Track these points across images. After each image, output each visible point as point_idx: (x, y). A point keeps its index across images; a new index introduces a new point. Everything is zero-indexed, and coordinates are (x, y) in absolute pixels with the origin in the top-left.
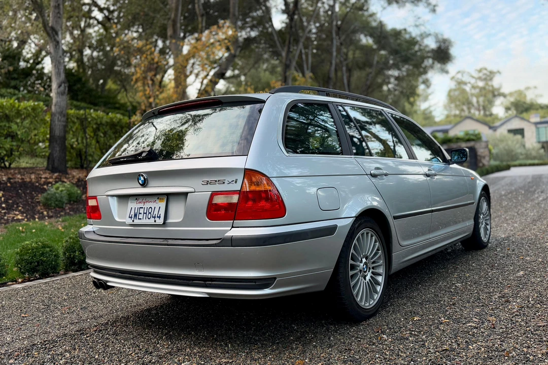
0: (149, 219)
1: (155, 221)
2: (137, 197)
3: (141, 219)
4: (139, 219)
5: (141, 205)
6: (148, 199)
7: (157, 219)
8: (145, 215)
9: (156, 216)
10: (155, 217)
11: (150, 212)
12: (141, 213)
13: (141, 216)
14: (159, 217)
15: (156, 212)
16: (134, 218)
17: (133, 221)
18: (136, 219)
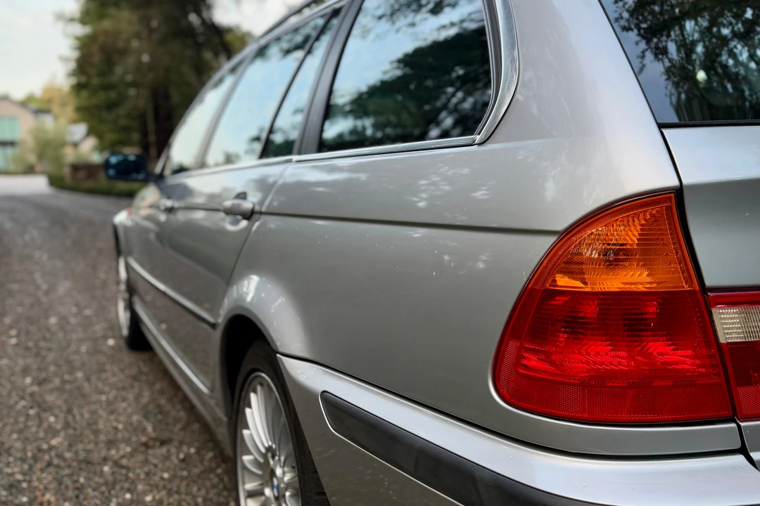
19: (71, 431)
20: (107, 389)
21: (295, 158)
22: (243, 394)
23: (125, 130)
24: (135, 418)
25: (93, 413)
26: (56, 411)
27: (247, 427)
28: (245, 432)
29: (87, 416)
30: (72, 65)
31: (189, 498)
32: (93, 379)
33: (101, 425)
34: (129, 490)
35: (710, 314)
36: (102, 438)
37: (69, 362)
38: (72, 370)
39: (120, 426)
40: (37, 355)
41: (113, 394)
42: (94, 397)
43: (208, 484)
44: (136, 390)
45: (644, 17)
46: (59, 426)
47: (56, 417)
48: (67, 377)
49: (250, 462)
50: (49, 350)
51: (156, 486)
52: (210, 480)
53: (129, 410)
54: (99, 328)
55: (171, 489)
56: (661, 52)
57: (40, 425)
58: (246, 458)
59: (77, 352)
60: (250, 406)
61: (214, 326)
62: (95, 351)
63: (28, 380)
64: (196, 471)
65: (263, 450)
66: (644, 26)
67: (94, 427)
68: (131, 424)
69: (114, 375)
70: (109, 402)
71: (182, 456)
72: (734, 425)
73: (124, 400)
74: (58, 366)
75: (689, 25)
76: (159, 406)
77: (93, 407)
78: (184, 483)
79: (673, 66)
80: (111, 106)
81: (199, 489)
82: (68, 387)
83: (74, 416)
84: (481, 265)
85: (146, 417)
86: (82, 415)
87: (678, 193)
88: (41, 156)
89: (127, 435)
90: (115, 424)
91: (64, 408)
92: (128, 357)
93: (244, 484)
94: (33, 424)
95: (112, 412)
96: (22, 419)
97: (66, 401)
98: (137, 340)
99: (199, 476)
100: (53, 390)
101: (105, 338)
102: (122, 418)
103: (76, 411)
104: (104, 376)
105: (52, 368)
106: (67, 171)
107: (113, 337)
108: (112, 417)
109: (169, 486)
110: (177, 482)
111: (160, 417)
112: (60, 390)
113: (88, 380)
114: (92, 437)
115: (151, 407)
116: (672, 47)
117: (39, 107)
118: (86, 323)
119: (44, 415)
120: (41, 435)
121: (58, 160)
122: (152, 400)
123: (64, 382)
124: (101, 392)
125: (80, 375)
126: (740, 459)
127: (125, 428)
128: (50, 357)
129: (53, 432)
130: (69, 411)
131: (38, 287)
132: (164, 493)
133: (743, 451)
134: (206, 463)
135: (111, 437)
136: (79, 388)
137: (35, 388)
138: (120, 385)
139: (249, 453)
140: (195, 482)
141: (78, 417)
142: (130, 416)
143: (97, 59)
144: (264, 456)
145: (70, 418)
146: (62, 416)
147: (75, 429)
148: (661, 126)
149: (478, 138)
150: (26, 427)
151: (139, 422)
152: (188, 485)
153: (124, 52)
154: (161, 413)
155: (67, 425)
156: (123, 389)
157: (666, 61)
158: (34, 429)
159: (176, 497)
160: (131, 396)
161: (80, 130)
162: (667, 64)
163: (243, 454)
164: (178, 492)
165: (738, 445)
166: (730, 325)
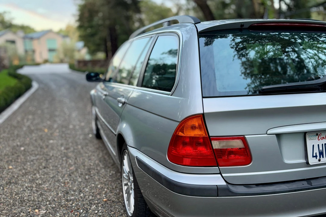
2: (317, 132)
16: (320, 157)
17: (319, 160)
18: (323, 157)
19: (76, 165)
20: (88, 152)
22: (123, 156)
23: (98, 45)
24: (97, 162)
25: (83, 160)
26: (72, 159)
27: (124, 166)
28: (124, 167)
29: (81, 160)
30: (77, 18)
31: (111, 187)
32: (84, 148)
33: (86, 163)
34: (94, 184)
35: (211, 142)
36: (86, 168)
37: (76, 143)
38: (77, 145)
39: (92, 164)
40: (66, 139)
41: (90, 154)
42: (84, 155)
43: (117, 183)
44: (98, 153)
46: (72, 163)
47: (72, 160)
48: (75, 147)
49: (125, 175)
50: (69, 138)
51: (102, 183)
52: (118, 182)
53: (95, 159)
54: (87, 130)
55: (106, 184)
57: (67, 163)
58: (124, 174)
59: (79, 139)
60: (124, 160)
61: (116, 135)
62: (85, 139)
63: (63, 148)
64: (114, 179)
65: (128, 172)
67: (84, 164)
68: (95, 164)
69: (91, 147)
70: (89, 156)
71: (111, 174)
72: (217, 167)
73: (94, 156)
74: (72, 143)
76: (105, 158)
77: (84, 158)
78: (110, 182)
80: (93, 35)
81: (114, 184)
82: (76, 151)
83: (77, 161)
85: (100, 161)
86: (80, 160)
87: (203, 114)
88: (66, 55)
89: (94, 167)
90: (90, 163)
91: (74, 157)
92: (96, 141)
93: (124, 182)
94: (64, 162)
95: (90, 160)
96: (61, 161)
97: (75, 156)
98: (98, 136)
99: (115, 181)
100: (71, 152)
101: (89, 134)
102: (93, 162)
103: (78, 159)
104: (87, 147)
105: (70, 144)
106: (76, 63)
107: (91, 134)
108: (90, 161)
109: (105, 183)
110: (108, 182)
111: (104, 162)
112: (73, 152)
113: (82, 148)
114: (83, 167)
115: (102, 159)
117: (64, 34)
118: (82, 128)
119: (68, 160)
120: (67, 166)
121: (72, 57)
122: (103, 156)
123: (74, 149)
124: (86, 153)
125: (80, 147)
126: (220, 175)
127: (93, 165)
128: (70, 140)
129: (70, 165)
130: (76, 159)
131: (65, 114)
132: (104, 185)
134: (118, 177)
135: (89, 167)
136: (79, 152)
137: (65, 151)
138: (93, 151)
139: (125, 173)
140: (113, 182)
141: (79, 161)
142: (95, 161)
143: (87, 15)
144: (128, 174)
145: (76, 161)
146: (73, 160)
147: (77, 164)
148: (203, 97)
149: (171, 94)
150: (62, 164)
151: (98, 163)
152: (111, 183)
153: (97, 12)
154: (105, 160)
155: (75, 163)
156: (94, 152)
158: (65, 164)
159: (107, 186)
160: (96, 155)
161: (81, 44)
163: (123, 173)
164: (108, 185)
165: (219, 172)
166: (216, 145)
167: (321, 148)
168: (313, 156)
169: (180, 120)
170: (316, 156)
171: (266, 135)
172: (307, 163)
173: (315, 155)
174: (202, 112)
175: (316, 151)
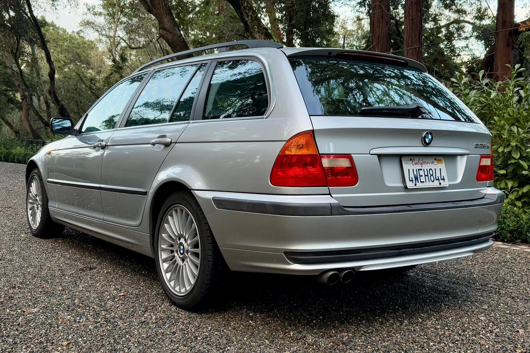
0: (433, 181)
1: (440, 184)
2: (411, 157)
3: (423, 182)
4: (421, 182)
5: (419, 167)
6: (425, 160)
7: (442, 182)
8: (427, 177)
9: (440, 178)
10: (438, 180)
11: (431, 174)
12: (422, 176)
13: (423, 179)
14: (444, 179)
15: (438, 174)
16: (416, 182)
17: (416, 185)
18: (418, 182)
21: (191, 122)
35: (321, 160)
45: (313, 76)
56: (319, 92)
61: (146, 193)
66: (313, 80)
72: (327, 188)
75: (332, 82)
79: (322, 98)
84: (257, 161)
87: (313, 131)
116: (323, 90)
126: (329, 196)
133: (330, 194)
148: (310, 116)
149: (265, 117)
157: (320, 95)
162: (320, 97)
165: (329, 193)
166: (326, 163)
167: (415, 173)
168: (410, 181)
169: (287, 140)
170: (412, 181)
171: (369, 155)
172: (406, 187)
173: (411, 179)
174: (312, 129)
175: (412, 175)
